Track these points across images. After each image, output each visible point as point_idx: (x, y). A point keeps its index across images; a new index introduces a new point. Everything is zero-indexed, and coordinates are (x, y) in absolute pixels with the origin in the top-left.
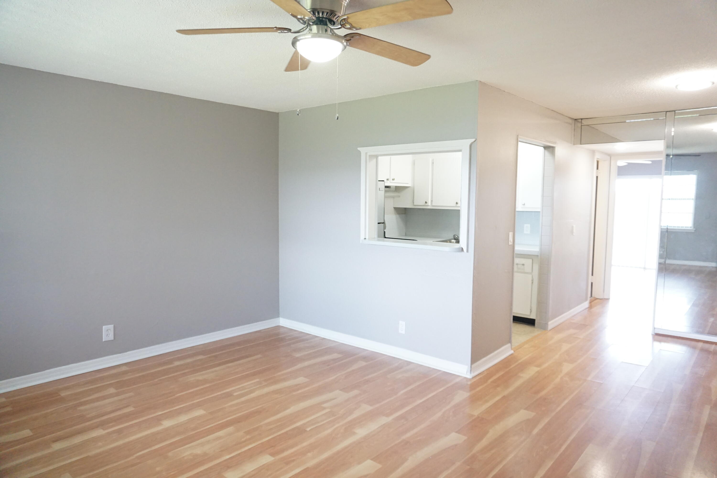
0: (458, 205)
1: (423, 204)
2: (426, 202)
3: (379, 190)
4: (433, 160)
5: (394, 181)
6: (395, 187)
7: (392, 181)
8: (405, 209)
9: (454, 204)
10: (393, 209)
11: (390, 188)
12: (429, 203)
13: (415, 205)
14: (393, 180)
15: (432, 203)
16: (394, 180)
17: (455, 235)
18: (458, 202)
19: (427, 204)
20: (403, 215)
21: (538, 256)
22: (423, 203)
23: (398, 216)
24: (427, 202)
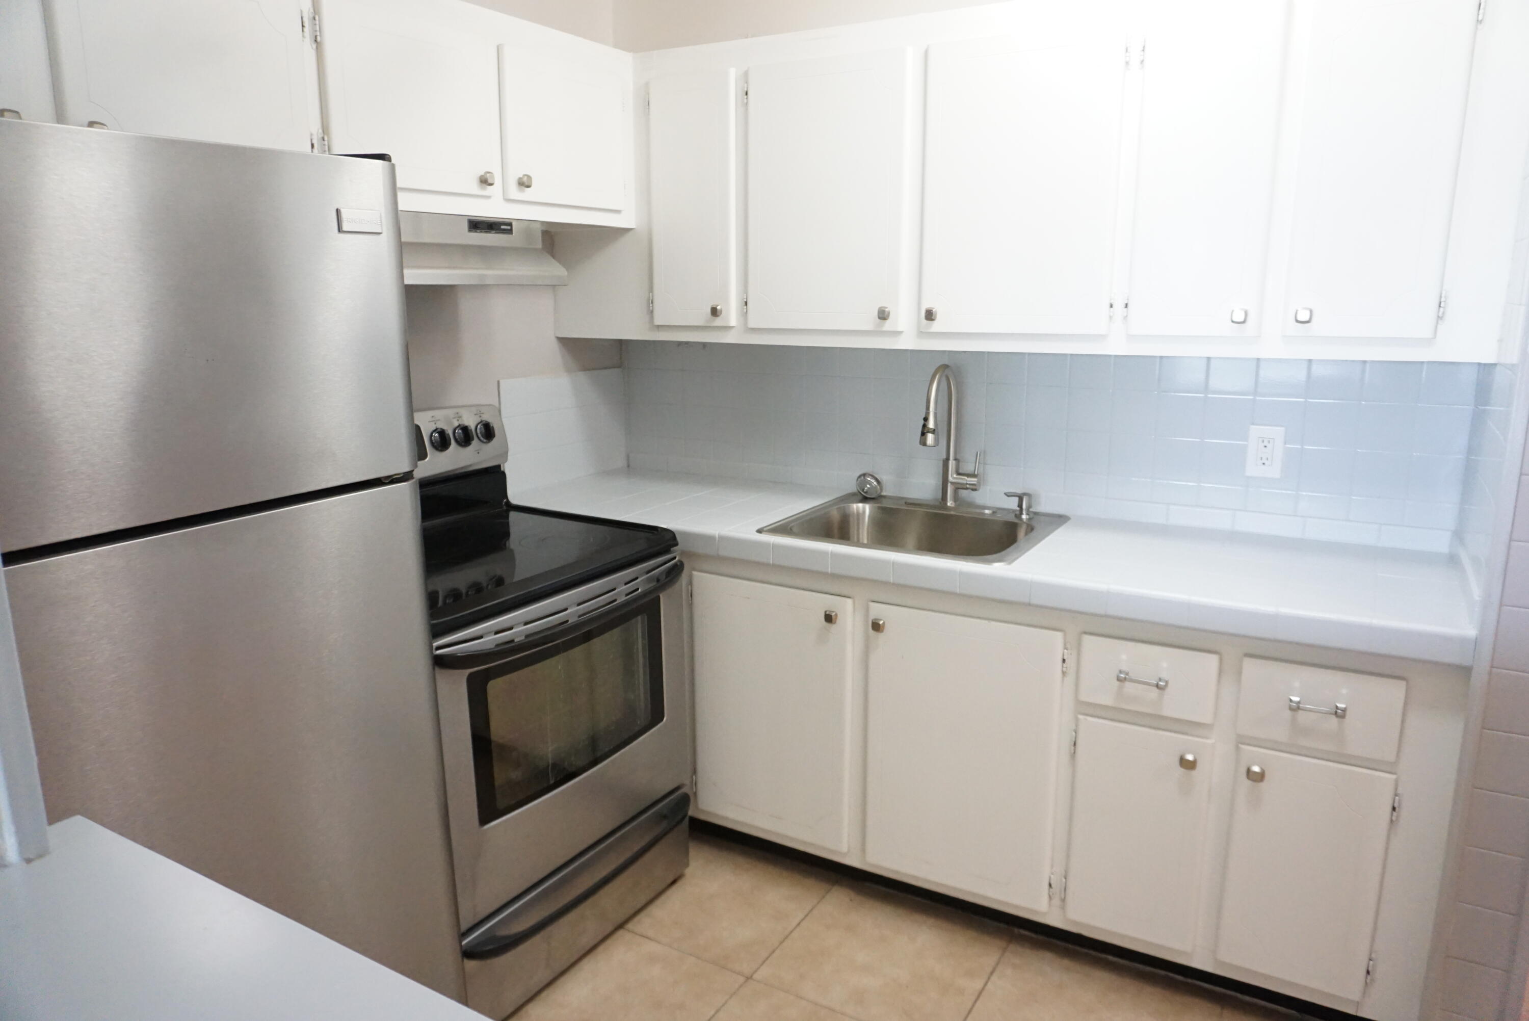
0: (888, 326)
1: (700, 322)
2: (715, 312)
3: (340, 230)
4: (746, 74)
5: (527, 194)
6: (538, 226)
7: (514, 192)
8: (621, 345)
9: (868, 321)
10: (555, 346)
11: (510, 231)
12: (732, 316)
13: (659, 327)
14: (524, 183)
15: (745, 315)
16: (529, 186)
17: (864, 475)
18: (890, 308)
19: (718, 322)
20: (616, 370)
21: (1465, 671)
22: (701, 316)
23: (582, 378)
24: (719, 308)
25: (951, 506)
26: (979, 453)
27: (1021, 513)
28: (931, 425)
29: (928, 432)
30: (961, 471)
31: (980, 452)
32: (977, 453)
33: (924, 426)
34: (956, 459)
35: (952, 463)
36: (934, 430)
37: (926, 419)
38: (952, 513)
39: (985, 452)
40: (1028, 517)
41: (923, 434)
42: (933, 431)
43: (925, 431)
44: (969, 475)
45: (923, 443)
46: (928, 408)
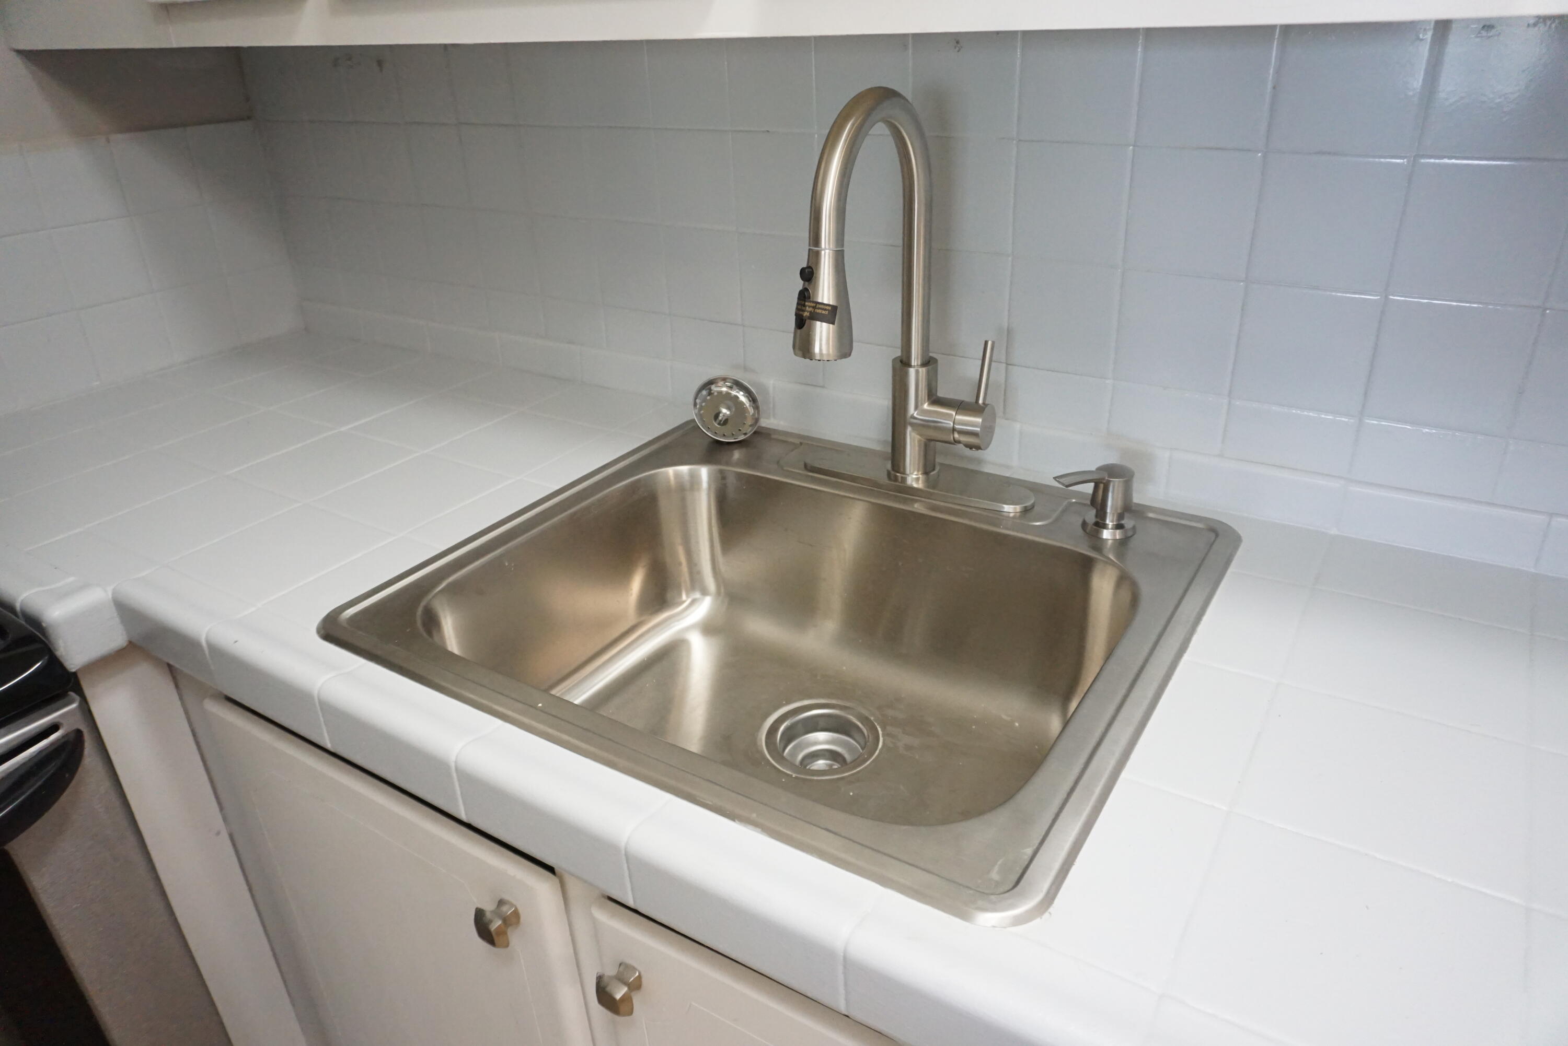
25: (915, 485)
26: (990, 344)
27: (1100, 525)
28: (825, 294)
29: (815, 317)
30: (941, 394)
31: (993, 343)
32: (986, 343)
33: (804, 296)
34: (928, 362)
35: (915, 376)
36: (834, 309)
37: (809, 275)
38: (918, 507)
39: (1009, 332)
40: (1118, 534)
41: (801, 323)
42: (831, 314)
43: (806, 314)
44: (960, 406)
45: (804, 347)
46: (815, 239)
